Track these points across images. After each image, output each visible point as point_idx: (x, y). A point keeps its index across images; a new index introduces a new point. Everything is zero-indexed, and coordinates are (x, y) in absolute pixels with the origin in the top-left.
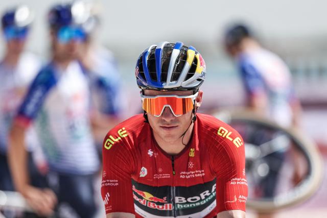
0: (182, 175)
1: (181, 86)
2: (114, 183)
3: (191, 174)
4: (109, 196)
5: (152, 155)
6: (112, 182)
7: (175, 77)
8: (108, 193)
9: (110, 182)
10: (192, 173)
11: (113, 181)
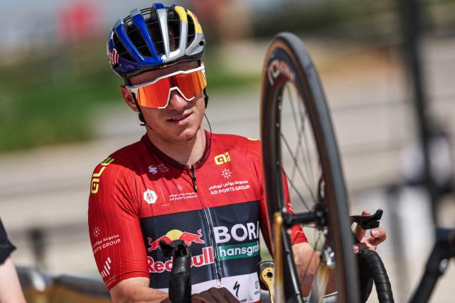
0: (213, 190)
1: (185, 55)
2: (114, 239)
3: (229, 186)
4: (110, 262)
5: (156, 171)
6: (112, 240)
7: (175, 44)
8: (109, 259)
9: (109, 241)
10: (231, 184)
11: (112, 238)
